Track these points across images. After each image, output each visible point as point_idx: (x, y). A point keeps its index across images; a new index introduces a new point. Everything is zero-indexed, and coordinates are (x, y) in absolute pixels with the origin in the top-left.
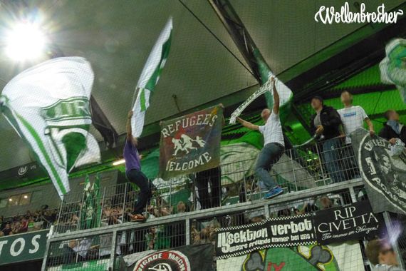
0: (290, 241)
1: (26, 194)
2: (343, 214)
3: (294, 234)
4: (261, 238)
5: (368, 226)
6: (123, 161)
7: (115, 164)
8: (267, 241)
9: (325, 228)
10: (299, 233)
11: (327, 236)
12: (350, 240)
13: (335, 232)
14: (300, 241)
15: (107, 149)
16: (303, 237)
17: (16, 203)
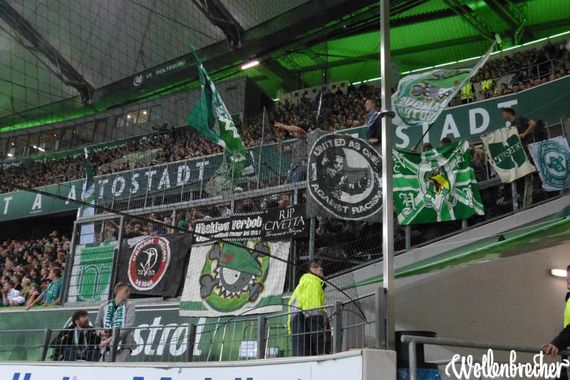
0: (242, 236)
1: (144, 109)
2: (286, 215)
3: (247, 230)
4: (223, 232)
5: (297, 228)
6: (255, 63)
7: (244, 67)
8: (226, 235)
9: (270, 226)
10: (251, 229)
11: (268, 234)
12: (284, 238)
13: (276, 231)
14: (250, 236)
15: (231, 50)
16: (253, 232)
17: (135, 120)
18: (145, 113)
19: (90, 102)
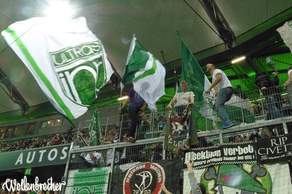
0: (237, 160)
1: (59, 118)
2: (278, 142)
3: (240, 156)
4: (216, 157)
7: (119, 99)
8: (220, 159)
10: (244, 155)
11: (264, 158)
13: (270, 155)
14: (244, 160)
15: (114, 89)
16: (247, 157)
17: (53, 124)
18: (59, 121)
19: (26, 113)
